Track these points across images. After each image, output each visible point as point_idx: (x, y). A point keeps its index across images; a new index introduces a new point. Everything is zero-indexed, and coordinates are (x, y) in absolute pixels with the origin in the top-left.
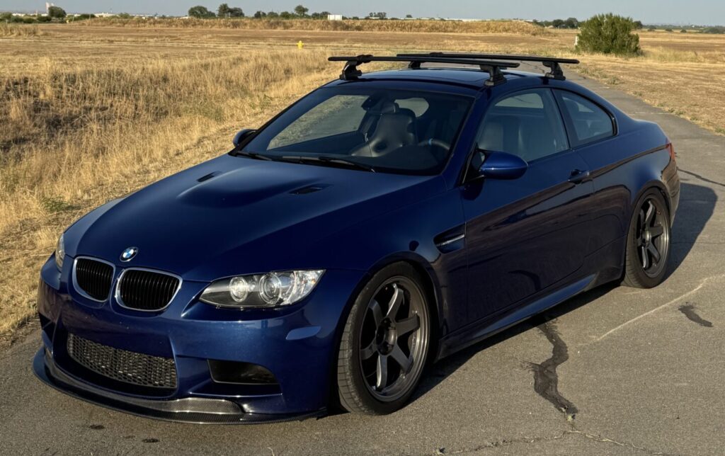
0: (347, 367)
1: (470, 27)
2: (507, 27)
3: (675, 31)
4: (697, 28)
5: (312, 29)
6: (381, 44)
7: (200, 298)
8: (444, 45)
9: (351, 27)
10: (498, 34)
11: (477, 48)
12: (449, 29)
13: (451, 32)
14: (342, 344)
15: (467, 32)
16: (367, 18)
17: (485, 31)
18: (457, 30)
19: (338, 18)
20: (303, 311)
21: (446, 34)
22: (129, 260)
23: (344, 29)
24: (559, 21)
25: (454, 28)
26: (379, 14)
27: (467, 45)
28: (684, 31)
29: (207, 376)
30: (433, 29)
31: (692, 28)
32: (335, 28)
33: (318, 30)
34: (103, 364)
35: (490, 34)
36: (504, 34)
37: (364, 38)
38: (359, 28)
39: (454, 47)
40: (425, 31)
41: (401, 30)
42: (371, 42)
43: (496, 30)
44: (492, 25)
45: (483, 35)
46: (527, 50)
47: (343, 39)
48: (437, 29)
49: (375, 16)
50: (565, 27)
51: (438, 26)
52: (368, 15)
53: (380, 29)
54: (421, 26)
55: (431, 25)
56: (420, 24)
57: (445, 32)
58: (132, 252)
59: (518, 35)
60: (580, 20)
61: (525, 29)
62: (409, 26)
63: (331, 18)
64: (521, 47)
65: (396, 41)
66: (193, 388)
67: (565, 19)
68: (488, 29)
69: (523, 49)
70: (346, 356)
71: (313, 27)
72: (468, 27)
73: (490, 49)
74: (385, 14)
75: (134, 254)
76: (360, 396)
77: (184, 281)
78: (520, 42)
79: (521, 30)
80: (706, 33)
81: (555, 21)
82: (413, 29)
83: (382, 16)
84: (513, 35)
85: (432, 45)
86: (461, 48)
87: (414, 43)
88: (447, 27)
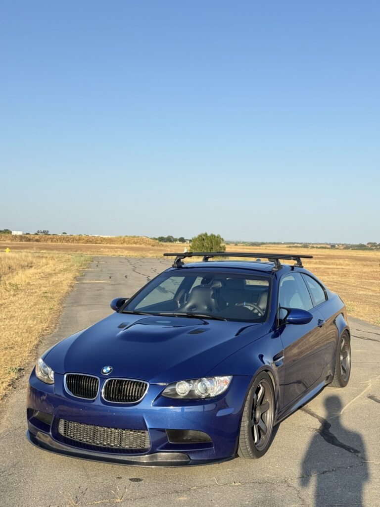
0: (246, 431)
1: (112, 241)
2: (136, 241)
3: (231, 244)
4: (244, 243)
5: (5, 241)
6: (59, 251)
7: (162, 394)
8: (101, 252)
9: (32, 240)
10: (131, 245)
11: (123, 254)
12: (98, 242)
13: (100, 243)
14: (243, 418)
15: (110, 244)
16: (36, 234)
17: (122, 243)
18: (103, 242)
19: (20, 233)
20: (225, 399)
21: (97, 245)
22: (107, 374)
23: (27, 241)
24: (162, 237)
25: (102, 241)
26: (44, 231)
27: (116, 252)
28: (236, 245)
29: (165, 439)
30: (88, 241)
31: (241, 243)
32: (21, 240)
33: (9, 242)
34: (84, 439)
35: (125, 245)
36: (134, 245)
37: (46, 247)
38: (37, 241)
39: (108, 253)
40: (82, 243)
41: (66, 242)
42: (52, 250)
43: (129, 243)
44: (126, 240)
45: (121, 246)
46: (155, 255)
47: (32, 248)
48: (90, 242)
49: (41, 233)
50: (165, 242)
51: (91, 240)
52: (36, 232)
53: (52, 241)
54: (80, 239)
55: (86, 239)
56: (79, 238)
57: (96, 243)
58: (109, 369)
59: (143, 246)
60: (175, 237)
61: (148, 242)
62: (72, 240)
63: (14, 233)
64: (151, 253)
65: (69, 249)
66: (160, 447)
67: (165, 236)
68: (124, 242)
69: (152, 255)
70: (246, 424)
71: (5, 239)
72: (110, 241)
73: (131, 255)
74: (48, 231)
75: (111, 370)
76: (251, 448)
77: (150, 384)
78: (149, 251)
79: (145, 243)
80: (249, 246)
81: (159, 238)
82: (74, 242)
83: (46, 233)
84: (141, 246)
85: (93, 252)
86: (113, 254)
87: (81, 251)
88: (97, 240)
